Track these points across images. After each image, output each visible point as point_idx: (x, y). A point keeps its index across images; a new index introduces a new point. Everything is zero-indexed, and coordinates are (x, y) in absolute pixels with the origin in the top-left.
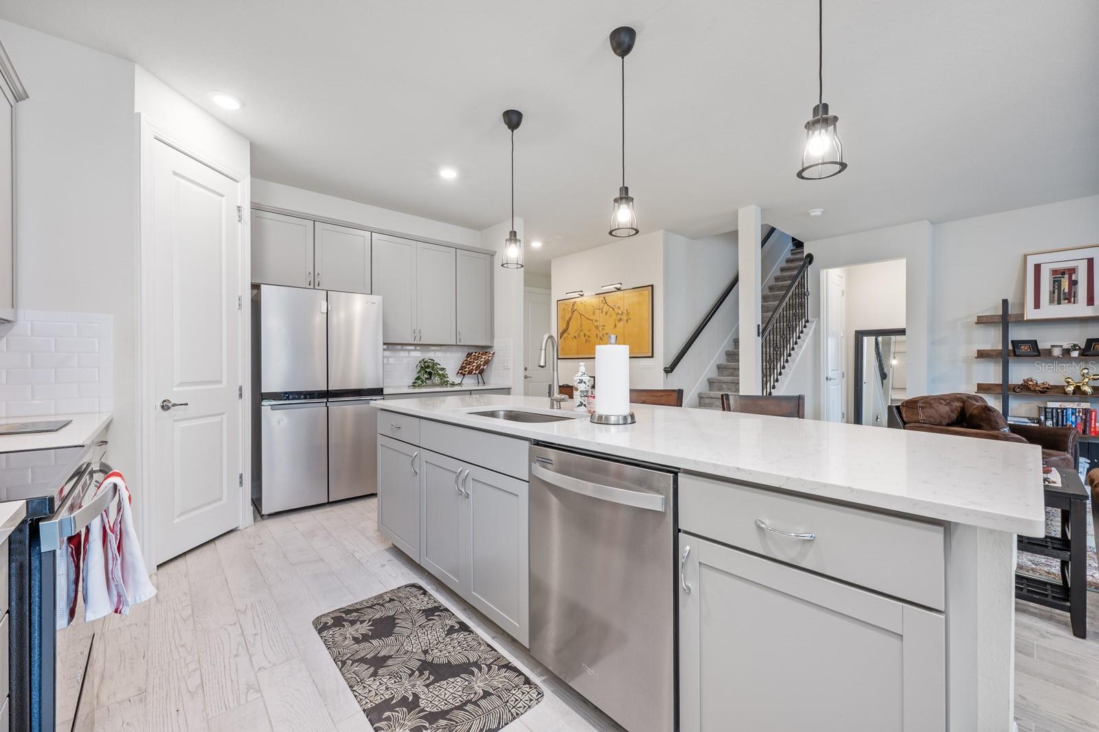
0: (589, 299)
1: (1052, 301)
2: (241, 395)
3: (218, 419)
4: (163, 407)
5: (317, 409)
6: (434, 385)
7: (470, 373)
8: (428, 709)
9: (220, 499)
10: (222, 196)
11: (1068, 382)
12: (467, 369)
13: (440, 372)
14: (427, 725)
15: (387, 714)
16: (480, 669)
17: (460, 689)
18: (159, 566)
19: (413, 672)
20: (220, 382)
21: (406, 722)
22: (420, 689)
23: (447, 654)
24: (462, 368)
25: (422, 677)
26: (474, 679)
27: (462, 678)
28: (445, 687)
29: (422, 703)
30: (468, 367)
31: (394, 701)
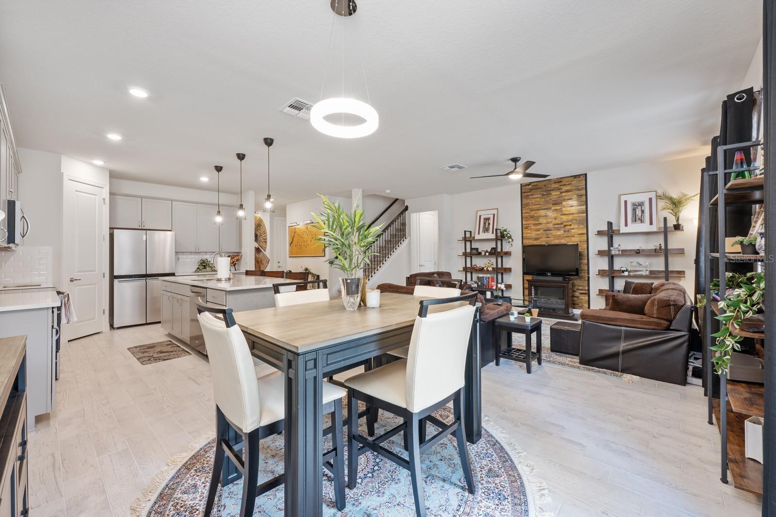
0: (301, 226)
1: (483, 232)
2: (104, 277)
3: (94, 286)
4: (71, 281)
5: (141, 282)
6: (207, 272)
9: (94, 319)
10: (96, 195)
11: (485, 266)
13: (211, 265)
18: (69, 341)
20: (94, 271)
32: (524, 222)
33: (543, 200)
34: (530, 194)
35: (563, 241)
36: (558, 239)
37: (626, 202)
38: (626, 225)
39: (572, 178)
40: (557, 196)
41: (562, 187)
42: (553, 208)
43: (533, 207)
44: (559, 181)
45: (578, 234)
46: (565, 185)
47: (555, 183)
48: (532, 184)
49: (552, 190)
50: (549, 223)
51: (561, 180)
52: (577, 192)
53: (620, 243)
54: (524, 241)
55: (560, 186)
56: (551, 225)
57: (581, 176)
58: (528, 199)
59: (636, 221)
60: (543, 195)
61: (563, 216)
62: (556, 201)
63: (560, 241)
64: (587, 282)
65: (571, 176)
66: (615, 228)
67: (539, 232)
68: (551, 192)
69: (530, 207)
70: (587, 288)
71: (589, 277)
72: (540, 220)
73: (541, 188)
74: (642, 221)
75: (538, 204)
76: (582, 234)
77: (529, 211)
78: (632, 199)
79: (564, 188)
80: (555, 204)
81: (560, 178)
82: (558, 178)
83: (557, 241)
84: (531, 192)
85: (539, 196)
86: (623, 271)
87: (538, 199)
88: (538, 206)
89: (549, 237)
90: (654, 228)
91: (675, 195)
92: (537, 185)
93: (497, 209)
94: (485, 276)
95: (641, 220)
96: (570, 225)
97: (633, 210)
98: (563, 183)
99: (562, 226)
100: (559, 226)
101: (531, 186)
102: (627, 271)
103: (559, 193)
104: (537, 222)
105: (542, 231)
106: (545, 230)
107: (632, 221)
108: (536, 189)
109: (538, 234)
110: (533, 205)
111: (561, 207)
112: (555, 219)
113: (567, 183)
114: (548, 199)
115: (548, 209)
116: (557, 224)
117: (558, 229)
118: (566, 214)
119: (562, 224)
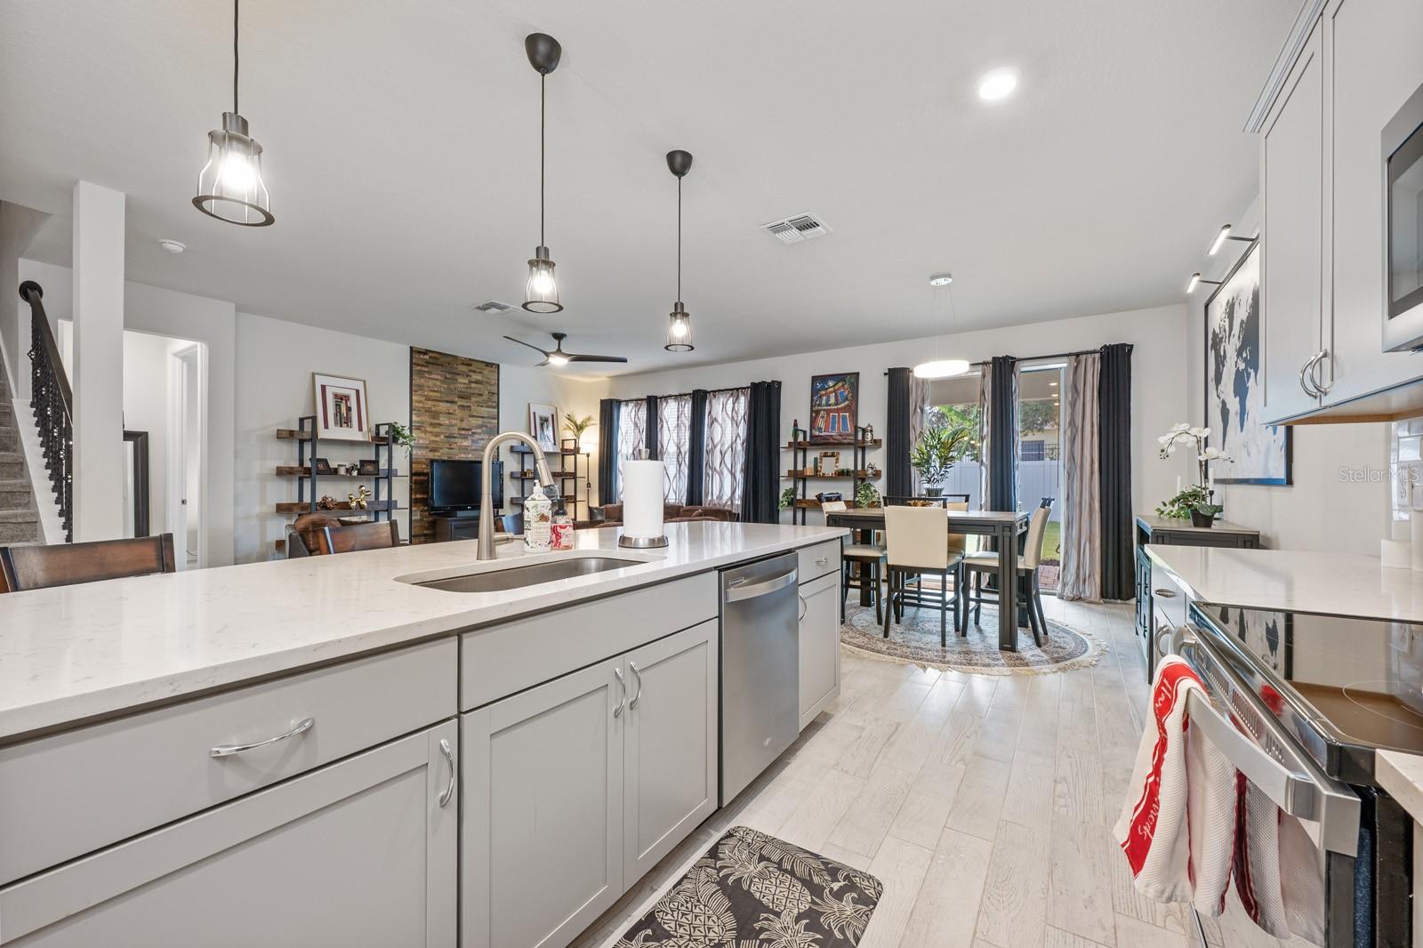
1: (336, 424)
8: (809, 898)
11: (351, 498)
14: (827, 890)
15: (838, 935)
16: (727, 876)
17: (768, 882)
19: (762, 942)
21: (836, 910)
22: (787, 919)
23: (715, 918)
25: (766, 927)
26: (746, 876)
27: (750, 886)
28: (771, 898)
29: (804, 907)
31: (819, 936)
32: (414, 418)
33: (446, 386)
34: (426, 369)
36: (465, 453)
37: (534, 413)
39: (483, 365)
40: (465, 386)
41: (471, 374)
42: (459, 403)
43: (431, 394)
44: (468, 362)
46: (475, 372)
47: (463, 364)
48: (430, 354)
49: (459, 374)
50: (453, 426)
51: (470, 362)
52: (488, 387)
55: (470, 371)
56: (455, 430)
57: (493, 366)
58: (421, 377)
60: (446, 378)
61: (471, 419)
62: (463, 392)
63: (467, 456)
65: (483, 362)
67: (437, 439)
68: (458, 377)
69: (425, 393)
72: (440, 419)
73: (442, 365)
75: (437, 391)
77: (422, 399)
79: (475, 377)
80: (462, 398)
81: (469, 359)
82: (465, 358)
83: (463, 456)
84: (427, 366)
85: (439, 377)
87: (438, 383)
88: (438, 394)
89: (452, 449)
92: (438, 358)
93: (364, 381)
98: (472, 368)
99: (470, 433)
100: (466, 433)
101: (427, 357)
103: (466, 381)
104: (434, 421)
105: (442, 437)
106: (447, 437)
108: (435, 364)
109: (437, 441)
110: (431, 391)
111: (468, 404)
112: (462, 421)
113: (477, 370)
114: (452, 387)
115: (452, 402)
116: (464, 429)
117: (465, 437)
118: (474, 416)
119: (470, 430)
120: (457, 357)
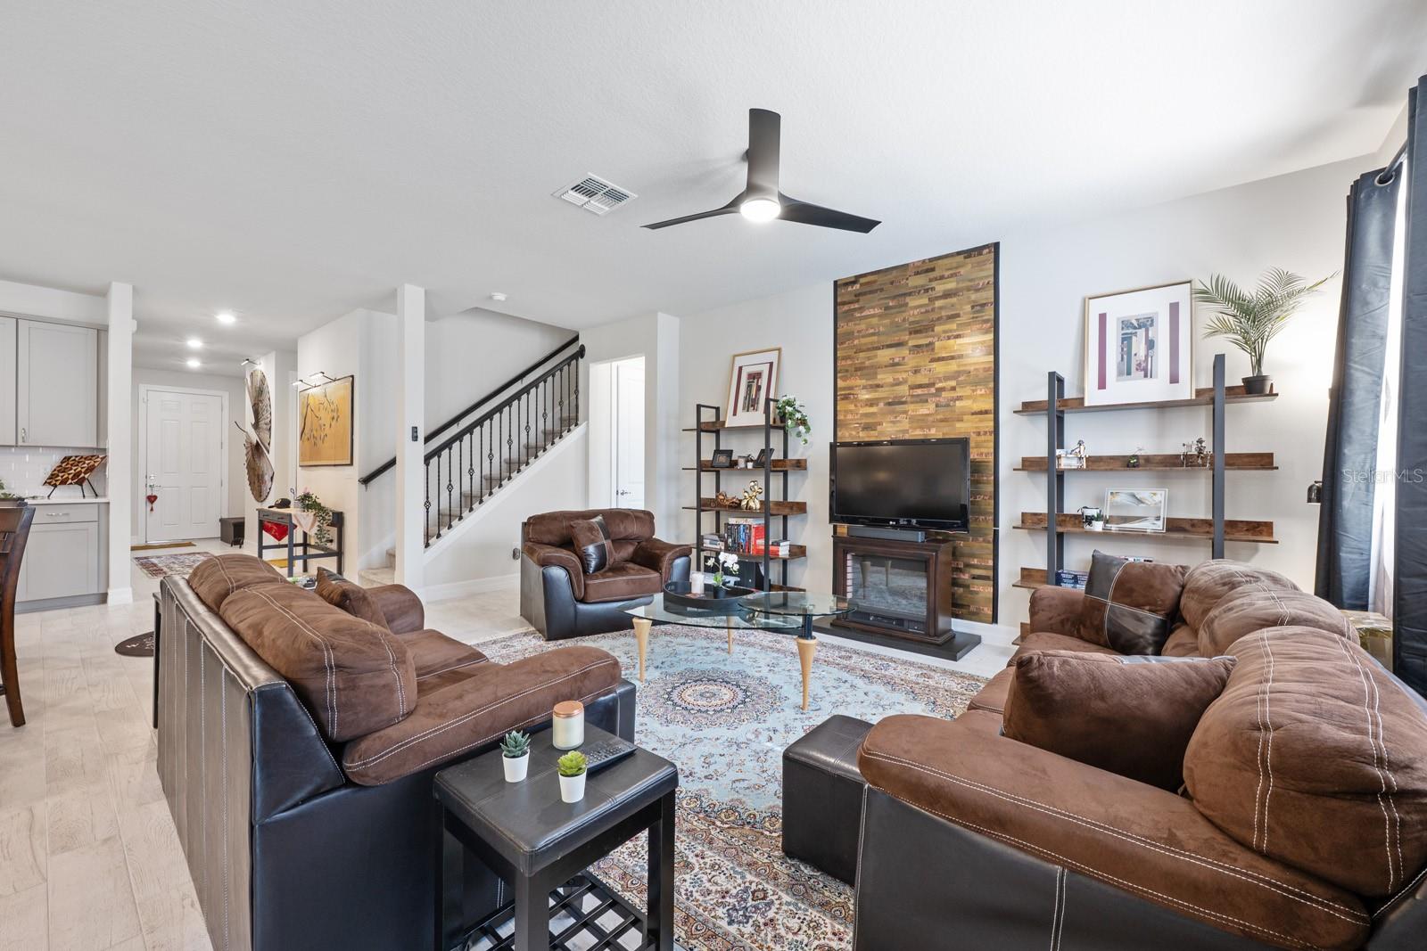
0: (316, 391)
1: (744, 409)
7: (64, 482)
11: (744, 497)
12: (60, 478)
24: (53, 476)
30: (61, 475)
32: (841, 383)
33: (887, 321)
34: (857, 306)
35: (933, 431)
36: (922, 428)
37: (1103, 318)
38: (1102, 385)
39: (961, 258)
40: (923, 310)
41: (934, 284)
42: (911, 343)
43: (864, 341)
44: (927, 267)
45: (973, 414)
46: (942, 278)
47: (917, 273)
48: (862, 280)
49: (910, 294)
50: (899, 384)
51: (931, 265)
52: (974, 296)
53: (1084, 438)
54: (839, 434)
55: (931, 280)
56: (904, 390)
57: (985, 251)
58: (851, 321)
59: (1129, 373)
61: (934, 365)
62: (917, 322)
63: (926, 432)
64: (991, 546)
65: (959, 253)
66: (1070, 393)
67: (874, 409)
68: (908, 299)
69: (856, 342)
70: (991, 563)
71: (996, 533)
72: (879, 377)
73: (882, 290)
74: (1147, 373)
75: (873, 334)
76: (981, 413)
77: (851, 353)
78: (1119, 309)
79: (940, 288)
80: (917, 332)
81: (931, 260)
82: (924, 261)
84: (858, 301)
85: (877, 311)
86: (1090, 520)
87: (875, 321)
88: (875, 338)
89: (900, 422)
90: (1184, 392)
91: (1250, 288)
92: (875, 282)
93: (779, 350)
94: (741, 521)
95: (1145, 370)
96: (953, 389)
97: (1123, 340)
98: (937, 273)
99: (933, 390)
100: (925, 391)
101: (857, 286)
102: (1099, 518)
103: (925, 301)
104: (870, 382)
105: (881, 405)
106: (889, 404)
107: (1120, 374)
108: (871, 292)
109: (873, 414)
110: (863, 337)
111: (930, 340)
112: (916, 372)
113: (947, 274)
114: (898, 319)
115: (899, 345)
116: (920, 386)
117: (923, 400)
118: (943, 359)
119: (932, 385)
120: (907, 265)
